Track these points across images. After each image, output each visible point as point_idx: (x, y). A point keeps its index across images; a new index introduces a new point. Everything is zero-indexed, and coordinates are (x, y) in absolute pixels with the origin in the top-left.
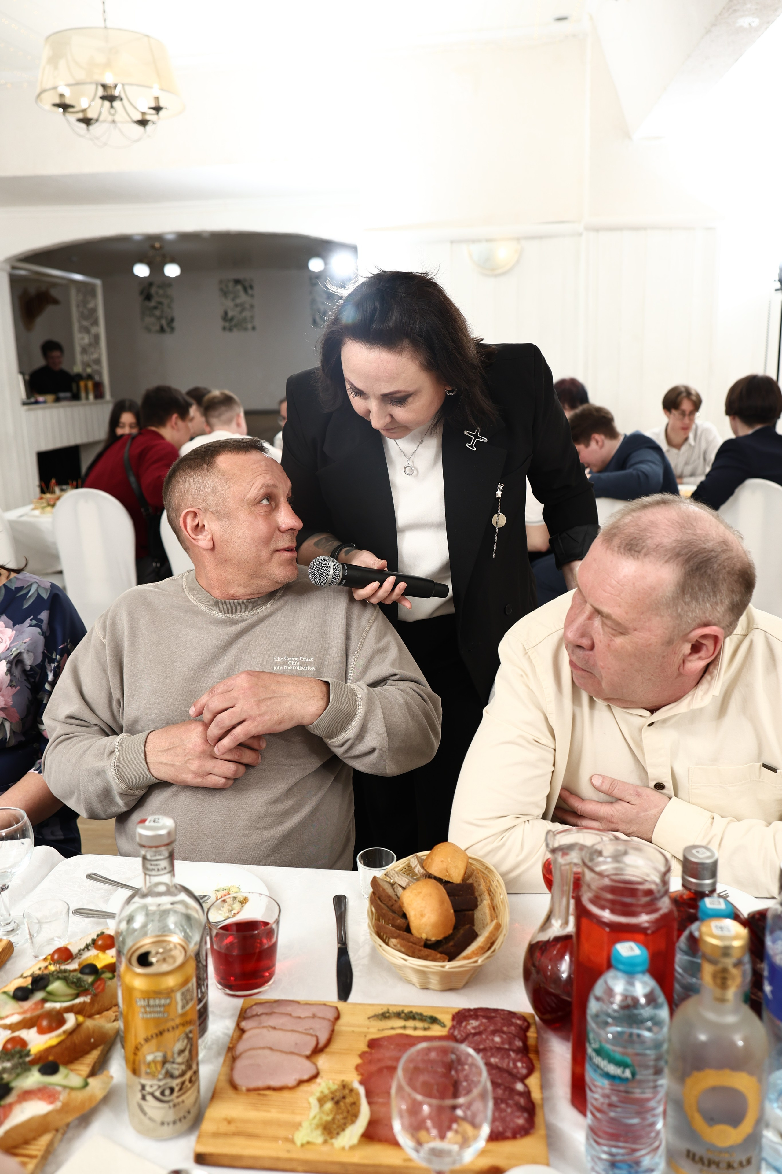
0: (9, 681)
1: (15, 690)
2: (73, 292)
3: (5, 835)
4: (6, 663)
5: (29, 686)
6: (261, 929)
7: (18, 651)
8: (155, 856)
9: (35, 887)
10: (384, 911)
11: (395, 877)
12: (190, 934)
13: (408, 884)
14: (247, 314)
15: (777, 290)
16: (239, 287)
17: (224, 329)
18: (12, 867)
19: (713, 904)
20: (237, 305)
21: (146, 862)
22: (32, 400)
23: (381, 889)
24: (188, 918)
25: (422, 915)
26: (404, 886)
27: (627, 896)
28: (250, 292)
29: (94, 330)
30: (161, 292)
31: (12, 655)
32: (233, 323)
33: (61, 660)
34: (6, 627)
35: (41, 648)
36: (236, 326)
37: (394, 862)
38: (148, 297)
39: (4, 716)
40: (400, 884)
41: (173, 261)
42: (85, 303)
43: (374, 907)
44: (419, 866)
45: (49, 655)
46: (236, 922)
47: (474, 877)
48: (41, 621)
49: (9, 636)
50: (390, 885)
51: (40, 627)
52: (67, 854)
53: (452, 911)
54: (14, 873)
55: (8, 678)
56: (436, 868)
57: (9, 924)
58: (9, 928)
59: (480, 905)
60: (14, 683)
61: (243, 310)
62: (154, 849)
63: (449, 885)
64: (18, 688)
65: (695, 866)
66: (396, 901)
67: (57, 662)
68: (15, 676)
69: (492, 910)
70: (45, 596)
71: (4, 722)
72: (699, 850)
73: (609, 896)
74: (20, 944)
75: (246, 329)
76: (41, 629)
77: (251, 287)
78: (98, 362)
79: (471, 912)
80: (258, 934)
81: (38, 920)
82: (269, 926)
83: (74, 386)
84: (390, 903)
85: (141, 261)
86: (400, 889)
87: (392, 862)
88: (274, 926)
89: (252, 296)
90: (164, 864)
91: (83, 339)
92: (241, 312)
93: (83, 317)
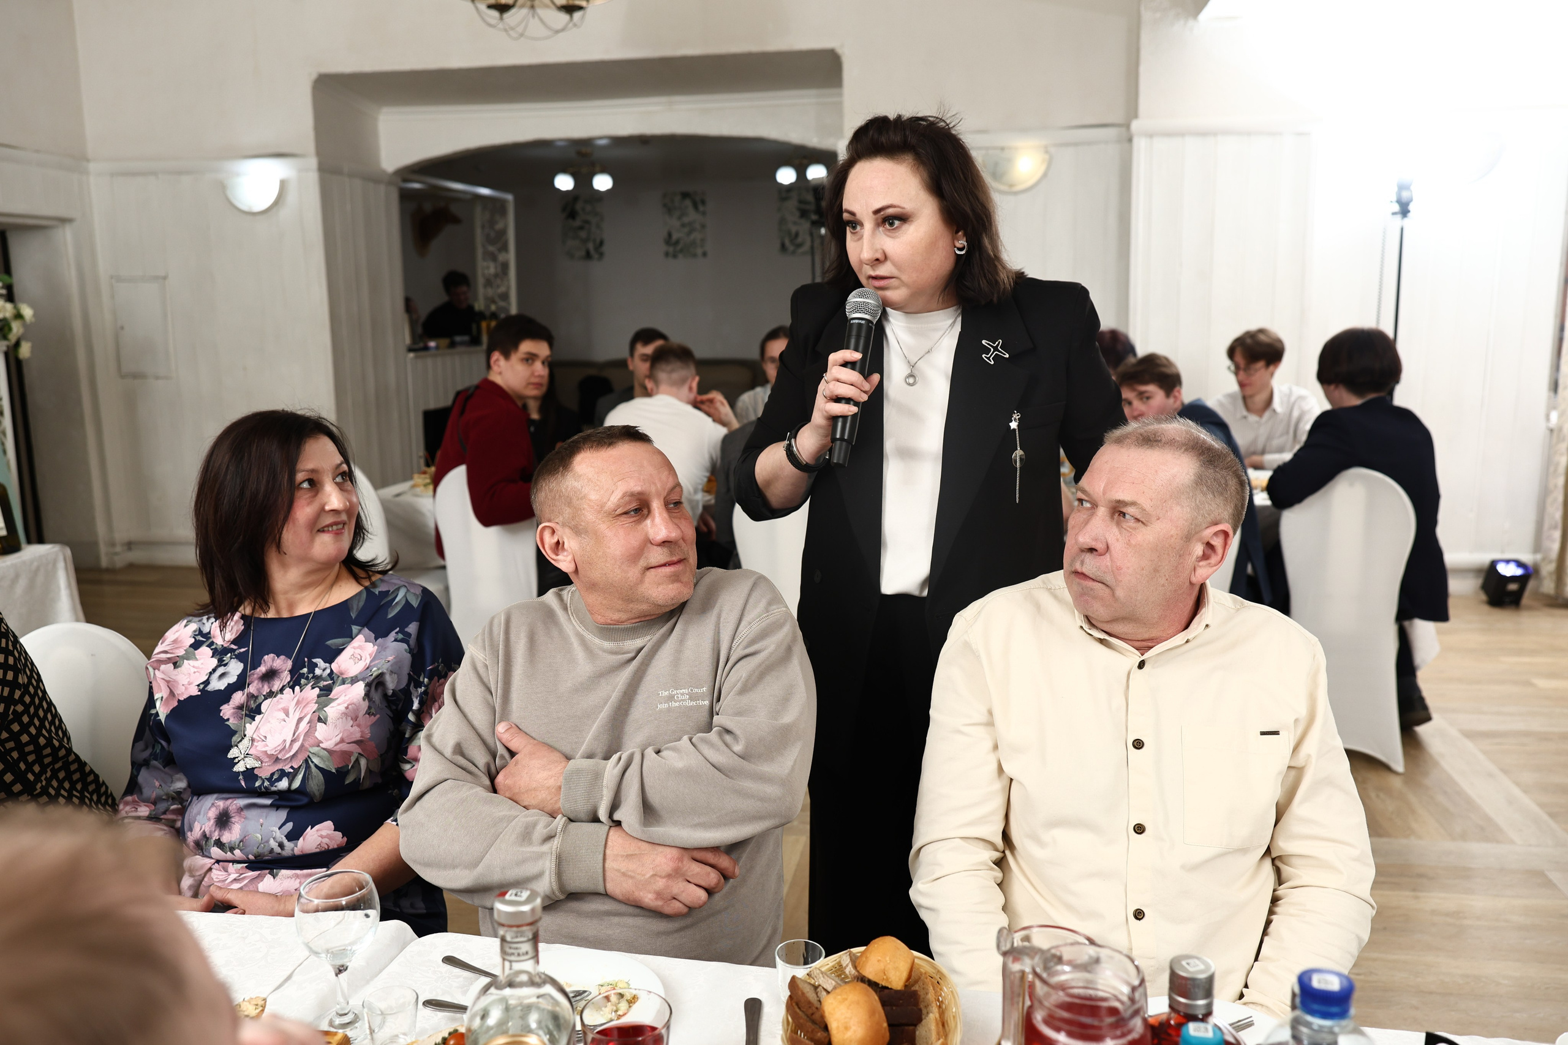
0: (367, 708)
1: (374, 719)
2: (478, 210)
3: (346, 904)
4: (364, 685)
5: (389, 713)
6: (647, 1035)
7: (380, 671)
8: (517, 937)
9: (381, 971)
10: (801, 1021)
11: (820, 978)
12: (557, 1036)
13: (835, 988)
14: (696, 236)
15: (1394, 214)
16: (688, 202)
17: (667, 254)
18: (352, 944)
19: (1198, 1031)
20: (683, 225)
21: (506, 946)
22: (421, 345)
23: (800, 993)
24: (555, 1018)
25: (847, 1028)
26: (829, 989)
27: (1087, 1016)
28: (701, 208)
29: (501, 257)
30: (588, 208)
31: (372, 675)
32: (679, 247)
33: (429, 683)
34: (366, 642)
35: (406, 669)
36: (681, 251)
37: (822, 959)
38: (572, 215)
39: (360, 751)
40: (825, 987)
41: (603, 171)
42: (492, 223)
43: (790, 1015)
44: (850, 965)
45: (415, 677)
46: (618, 1026)
47: (920, 983)
48: (409, 635)
49: (370, 652)
50: (812, 989)
51: (407, 642)
52: (421, 931)
53: (885, 1025)
54: (354, 951)
55: (365, 704)
56: (871, 969)
57: (346, 1014)
58: (346, 1019)
59: (925, 1018)
60: (373, 711)
61: (692, 231)
62: (515, 929)
63: (886, 991)
64: (378, 716)
65: (1184, 982)
66: (817, 1008)
67: (425, 686)
68: (374, 702)
69: (941, 1026)
70: (415, 603)
71: (359, 759)
72: (1190, 961)
73: (1065, 1015)
74: (359, 1039)
75: (695, 255)
76: (409, 645)
77: (703, 202)
78: (505, 297)
79: (911, 1028)
80: (643, 1040)
81: (382, 1012)
82: (657, 1032)
83: (474, 327)
84: (810, 1011)
85: (564, 170)
86: (824, 993)
87: (820, 958)
88: (664, 1031)
89: (704, 213)
90: (527, 947)
91: (488, 268)
92: (689, 233)
93: (489, 240)
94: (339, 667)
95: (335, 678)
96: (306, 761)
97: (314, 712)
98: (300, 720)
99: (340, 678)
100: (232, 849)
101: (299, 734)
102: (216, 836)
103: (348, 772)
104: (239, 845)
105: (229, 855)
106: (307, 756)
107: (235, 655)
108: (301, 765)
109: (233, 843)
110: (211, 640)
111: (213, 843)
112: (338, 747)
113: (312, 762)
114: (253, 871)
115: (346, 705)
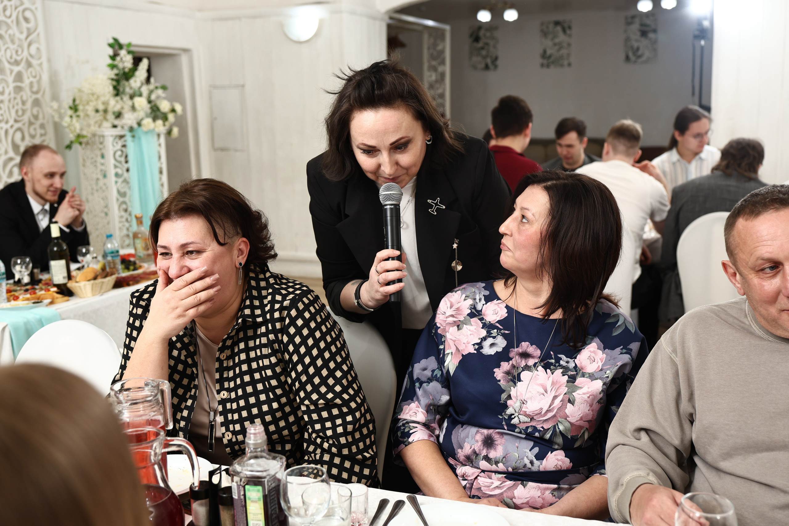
0: (599, 399)
1: (600, 406)
2: (426, 37)
14: (564, 52)
16: (559, 28)
17: (542, 65)
20: (555, 44)
28: (568, 32)
29: (440, 69)
30: (488, 34)
31: (607, 376)
32: (551, 60)
34: (598, 349)
36: (553, 63)
38: (477, 39)
39: (588, 427)
42: (435, 45)
48: (631, 350)
49: (601, 357)
51: (630, 354)
60: (602, 401)
61: (561, 48)
70: (632, 329)
71: (585, 432)
75: (562, 66)
76: (631, 356)
77: (570, 28)
78: (442, 96)
85: (484, 8)
89: (570, 36)
91: (431, 76)
92: (559, 50)
93: (432, 57)
94: (581, 363)
95: (578, 371)
96: (554, 426)
97: (565, 394)
98: (555, 397)
99: (581, 372)
100: (497, 463)
101: (554, 407)
102: (484, 453)
103: (577, 440)
104: (502, 460)
105: (494, 467)
106: (556, 423)
107: (501, 333)
108: (550, 428)
109: (497, 458)
110: (482, 316)
111: (482, 458)
112: (578, 422)
113: (559, 428)
114: (510, 481)
115: (588, 395)
